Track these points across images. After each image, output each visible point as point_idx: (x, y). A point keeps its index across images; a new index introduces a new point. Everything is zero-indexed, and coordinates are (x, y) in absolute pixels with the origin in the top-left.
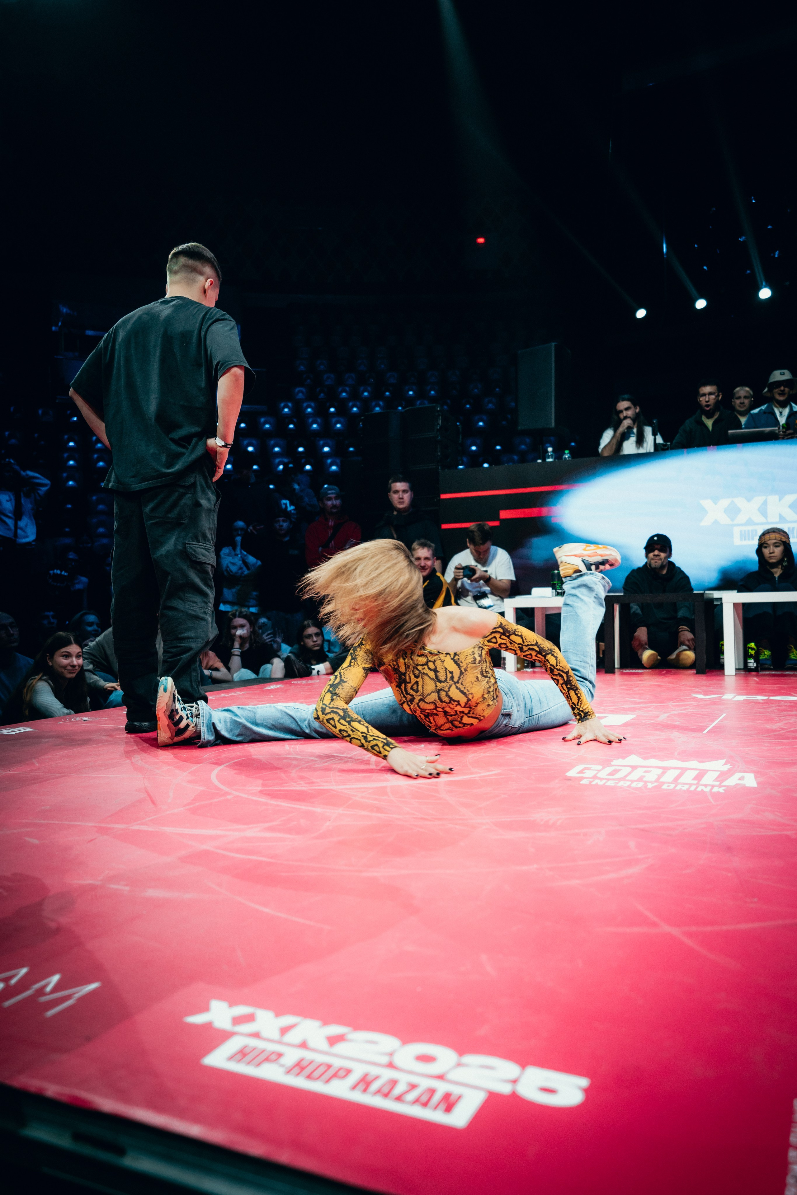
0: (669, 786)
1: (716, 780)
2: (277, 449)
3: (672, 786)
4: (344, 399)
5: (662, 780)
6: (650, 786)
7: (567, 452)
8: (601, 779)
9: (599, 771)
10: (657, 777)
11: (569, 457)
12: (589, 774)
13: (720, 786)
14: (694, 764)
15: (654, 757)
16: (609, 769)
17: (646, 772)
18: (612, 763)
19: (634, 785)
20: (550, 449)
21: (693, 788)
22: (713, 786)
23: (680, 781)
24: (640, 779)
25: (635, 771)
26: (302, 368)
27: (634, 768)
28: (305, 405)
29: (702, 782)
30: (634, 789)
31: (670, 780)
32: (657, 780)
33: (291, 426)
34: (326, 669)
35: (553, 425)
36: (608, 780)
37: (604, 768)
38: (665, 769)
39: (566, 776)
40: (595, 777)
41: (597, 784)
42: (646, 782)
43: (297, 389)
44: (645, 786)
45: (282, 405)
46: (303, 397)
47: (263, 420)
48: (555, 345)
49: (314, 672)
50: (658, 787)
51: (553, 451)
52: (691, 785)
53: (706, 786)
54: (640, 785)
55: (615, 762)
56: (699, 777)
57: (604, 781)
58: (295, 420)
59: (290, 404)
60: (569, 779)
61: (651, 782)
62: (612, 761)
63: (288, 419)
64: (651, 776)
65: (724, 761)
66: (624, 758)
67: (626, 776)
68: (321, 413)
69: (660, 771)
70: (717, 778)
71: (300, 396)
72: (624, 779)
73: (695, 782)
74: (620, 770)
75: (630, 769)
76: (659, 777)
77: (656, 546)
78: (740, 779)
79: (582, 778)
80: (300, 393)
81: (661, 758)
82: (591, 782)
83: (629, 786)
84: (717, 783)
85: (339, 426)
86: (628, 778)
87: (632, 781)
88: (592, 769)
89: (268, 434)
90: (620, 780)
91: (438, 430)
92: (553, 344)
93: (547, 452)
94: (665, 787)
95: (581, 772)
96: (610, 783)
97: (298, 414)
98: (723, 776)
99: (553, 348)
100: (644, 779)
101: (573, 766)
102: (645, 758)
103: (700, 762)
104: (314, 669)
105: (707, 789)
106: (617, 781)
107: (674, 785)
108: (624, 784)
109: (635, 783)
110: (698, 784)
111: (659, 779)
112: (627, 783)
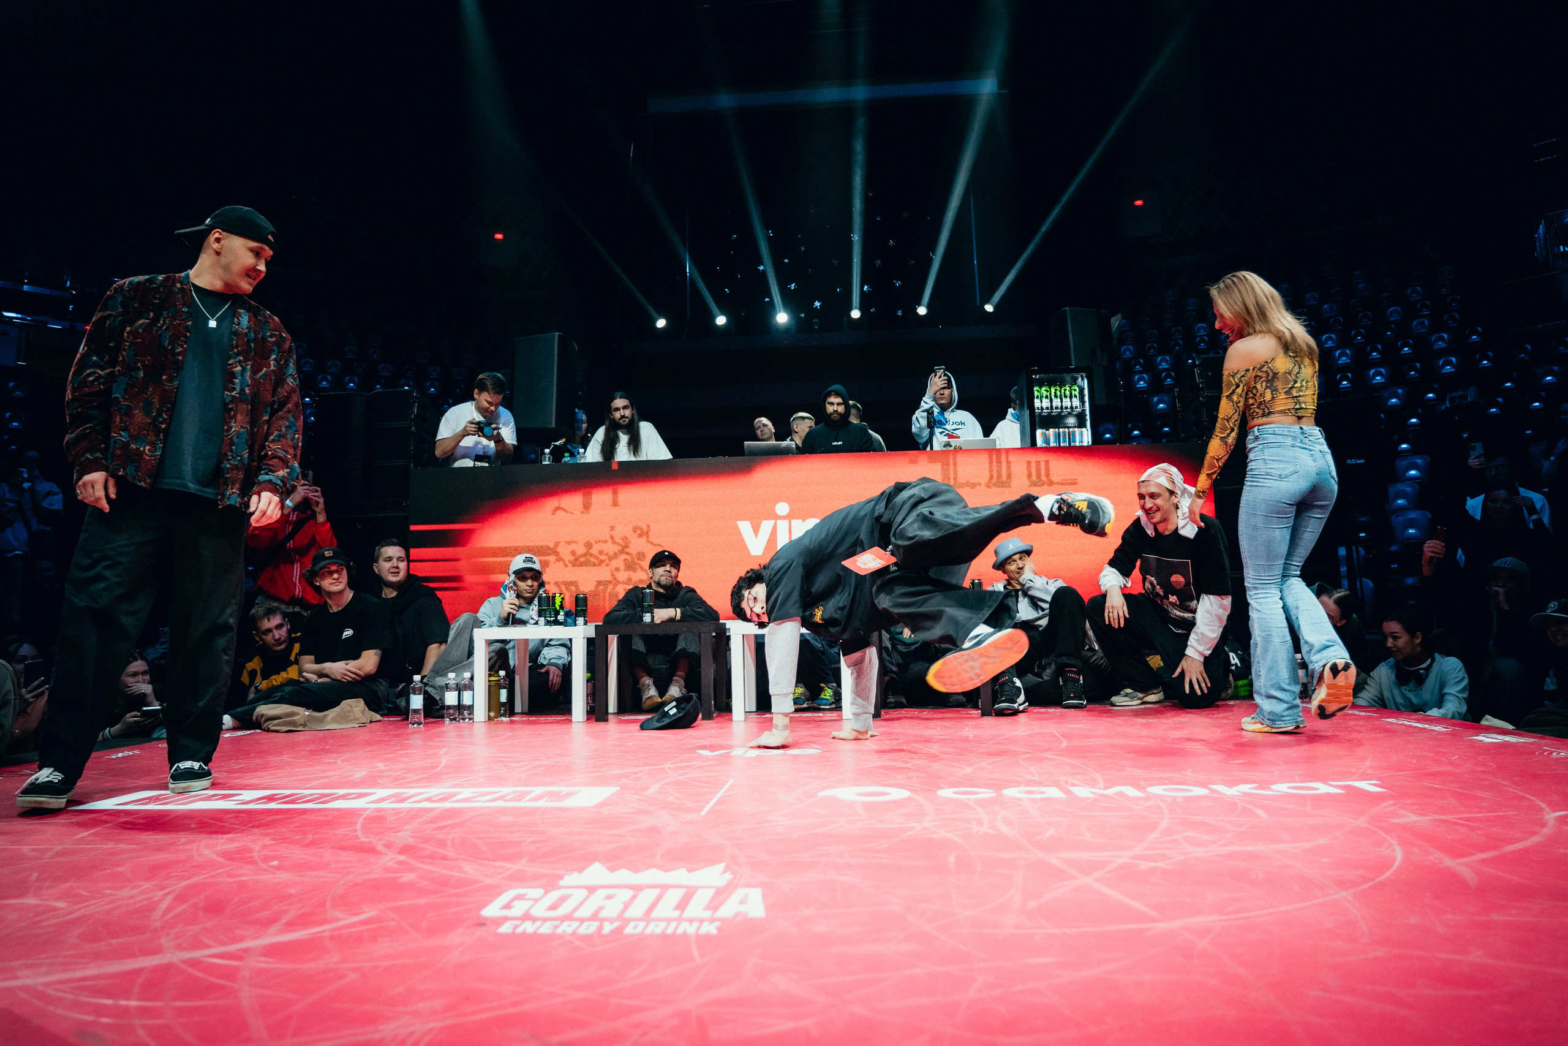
0: (635, 927)
1: (706, 907)
3: (640, 928)
5: (628, 914)
6: (607, 928)
8: (534, 919)
9: (536, 901)
13: (712, 920)
14: (682, 876)
16: (554, 896)
18: (561, 883)
19: (582, 930)
21: (669, 929)
22: (702, 921)
23: (655, 914)
24: (595, 917)
25: (592, 897)
27: (589, 890)
29: (689, 912)
30: (581, 937)
31: (640, 914)
32: (620, 917)
36: (545, 920)
37: (546, 894)
38: (636, 890)
39: (479, 917)
40: (525, 916)
41: (524, 933)
42: (602, 920)
44: (600, 928)
50: (618, 931)
52: (669, 921)
53: (691, 921)
54: (593, 927)
55: (565, 881)
56: (684, 902)
57: (534, 925)
60: (482, 923)
61: (611, 921)
62: (560, 878)
64: (612, 910)
65: (722, 867)
66: (579, 869)
67: (576, 910)
69: (628, 894)
70: (708, 905)
72: (572, 914)
73: (677, 913)
74: (570, 896)
75: (585, 893)
76: (625, 908)
77: (667, 562)
78: (741, 902)
79: (508, 918)
82: (516, 927)
83: (574, 933)
84: (708, 915)
87: (582, 920)
88: (527, 897)
90: (563, 919)
94: (629, 930)
95: (508, 905)
96: (546, 929)
98: (720, 894)
100: (602, 915)
103: (689, 870)
105: (691, 930)
106: (557, 923)
107: (642, 925)
108: (567, 928)
109: (586, 924)
110: (679, 920)
111: (624, 911)
112: (575, 924)
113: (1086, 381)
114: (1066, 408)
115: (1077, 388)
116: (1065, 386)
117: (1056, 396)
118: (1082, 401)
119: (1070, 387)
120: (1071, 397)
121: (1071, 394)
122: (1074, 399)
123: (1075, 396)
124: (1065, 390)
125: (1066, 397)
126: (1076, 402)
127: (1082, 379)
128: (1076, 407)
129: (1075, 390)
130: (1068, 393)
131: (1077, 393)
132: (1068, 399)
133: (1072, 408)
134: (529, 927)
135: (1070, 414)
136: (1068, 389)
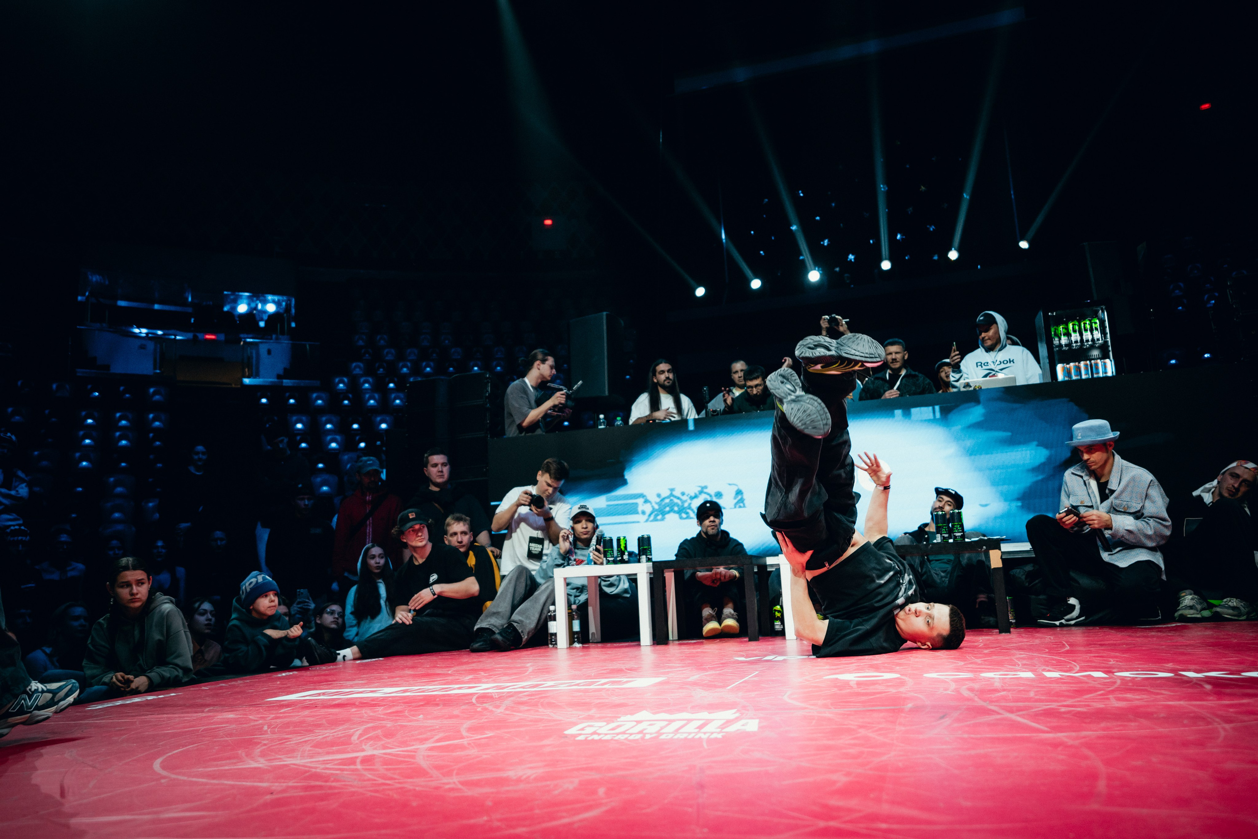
0: (668, 736)
1: (719, 728)
2: (329, 426)
3: (670, 736)
4: (405, 374)
5: (662, 731)
6: (648, 737)
7: (619, 418)
8: (599, 734)
10: (659, 728)
11: (621, 424)
12: (589, 730)
13: (720, 732)
14: (705, 715)
15: (665, 712)
16: (613, 725)
17: (651, 725)
18: (618, 720)
19: (632, 738)
20: (602, 416)
21: (690, 737)
22: (712, 733)
23: (682, 731)
24: (641, 732)
25: (639, 725)
26: (361, 343)
27: (638, 722)
28: (362, 380)
29: (703, 730)
30: (630, 741)
31: (671, 731)
32: (658, 732)
33: (346, 402)
34: (353, 654)
35: (607, 393)
36: (607, 734)
37: (608, 724)
38: (671, 721)
39: (565, 734)
40: (595, 733)
41: (593, 740)
42: (645, 734)
43: (354, 364)
44: (643, 738)
45: (337, 380)
46: (361, 372)
47: (314, 395)
48: (607, 315)
49: (340, 658)
50: (656, 738)
51: (605, 418)
52: (690, 733)
53: (705, 733)
54: (639, 736)
55: (623, 718)
56: (700, 727)
57: (602, 736)
58: (350, 396)
59: (346, 380)
60: (566, 736)
61: (651, 734)
62: (619, 717)
63: (344, 395)
64: (652, 729)
65: (734, 710)
66: (632, 714)
67: (627, 730)
68: (380, 387)
69: (665, 723)
71: (357, 371)
72: (624, 733)
73: (696, 731)
74: (624, 725)
75: (635, 723)
76: (662, 728)
77: (711, 513)
78: (743, 725)
79: (580, 734)
80: (357, 368)
81: (670, 712)
82: (587, 738)
83: (626, 739)
84: (719, 730)
85: (398, 401)
86: (627, 732)
87: (631, 734)
88: (595, 726)
89: (321, 410)
90: (618, 734)
91: (487, 397)
92: (605, 313)
93: (599, 419)
94: (662, 737)
95: (583, 729)
96: (607, 738)
97: (354, 388)
98: (729, 722)
99: (605, 317)
100: (644, 732)
101: (575, 724)
102: (654, 713)
103: (709, 713)
104: (339, 654)
105: (704, 737)
106: (615, 735)
107: (673, 735)
108: (621, 737)
109: (634, 735)
110: (697, 733)
111: (660, 730)
112: (626, 736)
113: (1106, 313)
114: (1087, 341)
115: (1097, 321)
116: (1084, 319)
117: (1074, 331)
118: (1103, 332)
119: (1090, 321)
120: (1092, 331)
121: (1091, 327)
122: (1095, 332)
123: (1096, 329)
124: (1085, 324)
125: (1086, 330)
126: (1097, 335)
127: (1103, 312)
128: (1098, 340)
129: (1095, 323)
130: (1088, 327)
131: (1098, 325)
132: (1089, 333)
133: (1093, 340)
134: (596, 737)
135: (1092, 347)
136: (1088, 322)
